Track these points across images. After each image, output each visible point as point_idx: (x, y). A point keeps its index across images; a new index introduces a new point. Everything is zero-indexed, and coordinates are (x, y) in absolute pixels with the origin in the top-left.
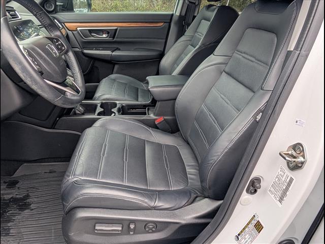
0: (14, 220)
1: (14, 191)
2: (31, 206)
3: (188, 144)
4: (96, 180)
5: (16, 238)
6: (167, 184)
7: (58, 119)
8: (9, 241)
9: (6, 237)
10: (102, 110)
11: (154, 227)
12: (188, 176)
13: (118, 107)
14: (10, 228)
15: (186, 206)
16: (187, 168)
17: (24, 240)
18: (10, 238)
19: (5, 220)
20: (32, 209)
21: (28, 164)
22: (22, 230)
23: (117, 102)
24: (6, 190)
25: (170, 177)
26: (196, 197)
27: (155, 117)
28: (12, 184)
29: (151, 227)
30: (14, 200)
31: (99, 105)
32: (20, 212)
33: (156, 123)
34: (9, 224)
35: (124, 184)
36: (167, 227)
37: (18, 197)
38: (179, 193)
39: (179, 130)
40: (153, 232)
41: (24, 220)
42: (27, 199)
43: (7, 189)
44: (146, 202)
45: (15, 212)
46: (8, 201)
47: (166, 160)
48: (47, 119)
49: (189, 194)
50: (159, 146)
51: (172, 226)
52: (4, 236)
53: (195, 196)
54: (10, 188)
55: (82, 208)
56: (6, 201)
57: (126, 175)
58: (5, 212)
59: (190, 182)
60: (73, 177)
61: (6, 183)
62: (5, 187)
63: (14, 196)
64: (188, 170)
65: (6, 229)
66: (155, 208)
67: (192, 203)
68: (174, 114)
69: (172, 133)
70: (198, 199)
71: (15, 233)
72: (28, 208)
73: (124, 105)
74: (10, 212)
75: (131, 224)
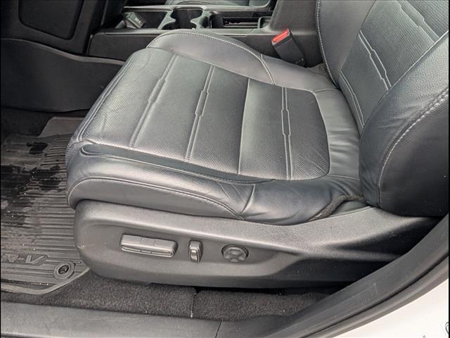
0: (32, 203)
1: (40, 159)
2: (60, 184)
3: (339, 88)
4: (126, 148)
5: (30, 232)
6: (282, 166)
7: (91, 36)
8: (20, 235)
9: (17, 229)
10: (174, 20)
11: (241, 255)
12: (331, 153)
13: (203, 16)
14: (26, 215)
15: (318, 218)
16: (330, 136)
17: (43, 237)
18: (23, 231)
19: (21, 202)
20: (60, 190)
21: (60, 118)
22: (42, 221)
23: (204, 7)
24: (28, 156)
25: (291, 155)
26: (345, 201)
27: (273, 33)
28: (38, 149)
29: (235, 253)
30: (38, 173)
31: (169, 13)
32: (42, 192)
33: (273, 44)
34: (25, 210)
35: (186, 161)
36: (270, 257)
37: (43, 168)
38: (304, 189)
39: (321, 61)
40: (240, 262)
41: (46, 205)
42: (55, 173)
43: (30, 155)
44: (224, 204)
45: (36, 191)
46: (29, 174)
47: (285, 119)
48: (72, 37)
49: (327, 194)
50: (276, 91)
51: (280, 257)
52: (15, 227)
53: (342, 198)
54: (35, 154)
55: (95, 203)
56: (26, 174)
57: (194, 142)
58: (22, 190)
59: (334, 168)
60: (81, 138)
61: (30, 145)
62: (28, 152)
63: (38, 167)
64: (332, 141)
65: (20, 217)
66: (244, 217)
67: (334, 212)
68: (313, 26)
69: (305, 67)
70: (348, 205)
71: (32, 224)
72: (54, 188)
73: (216, 12)
74: (29, 191)
75: (192, 243)
